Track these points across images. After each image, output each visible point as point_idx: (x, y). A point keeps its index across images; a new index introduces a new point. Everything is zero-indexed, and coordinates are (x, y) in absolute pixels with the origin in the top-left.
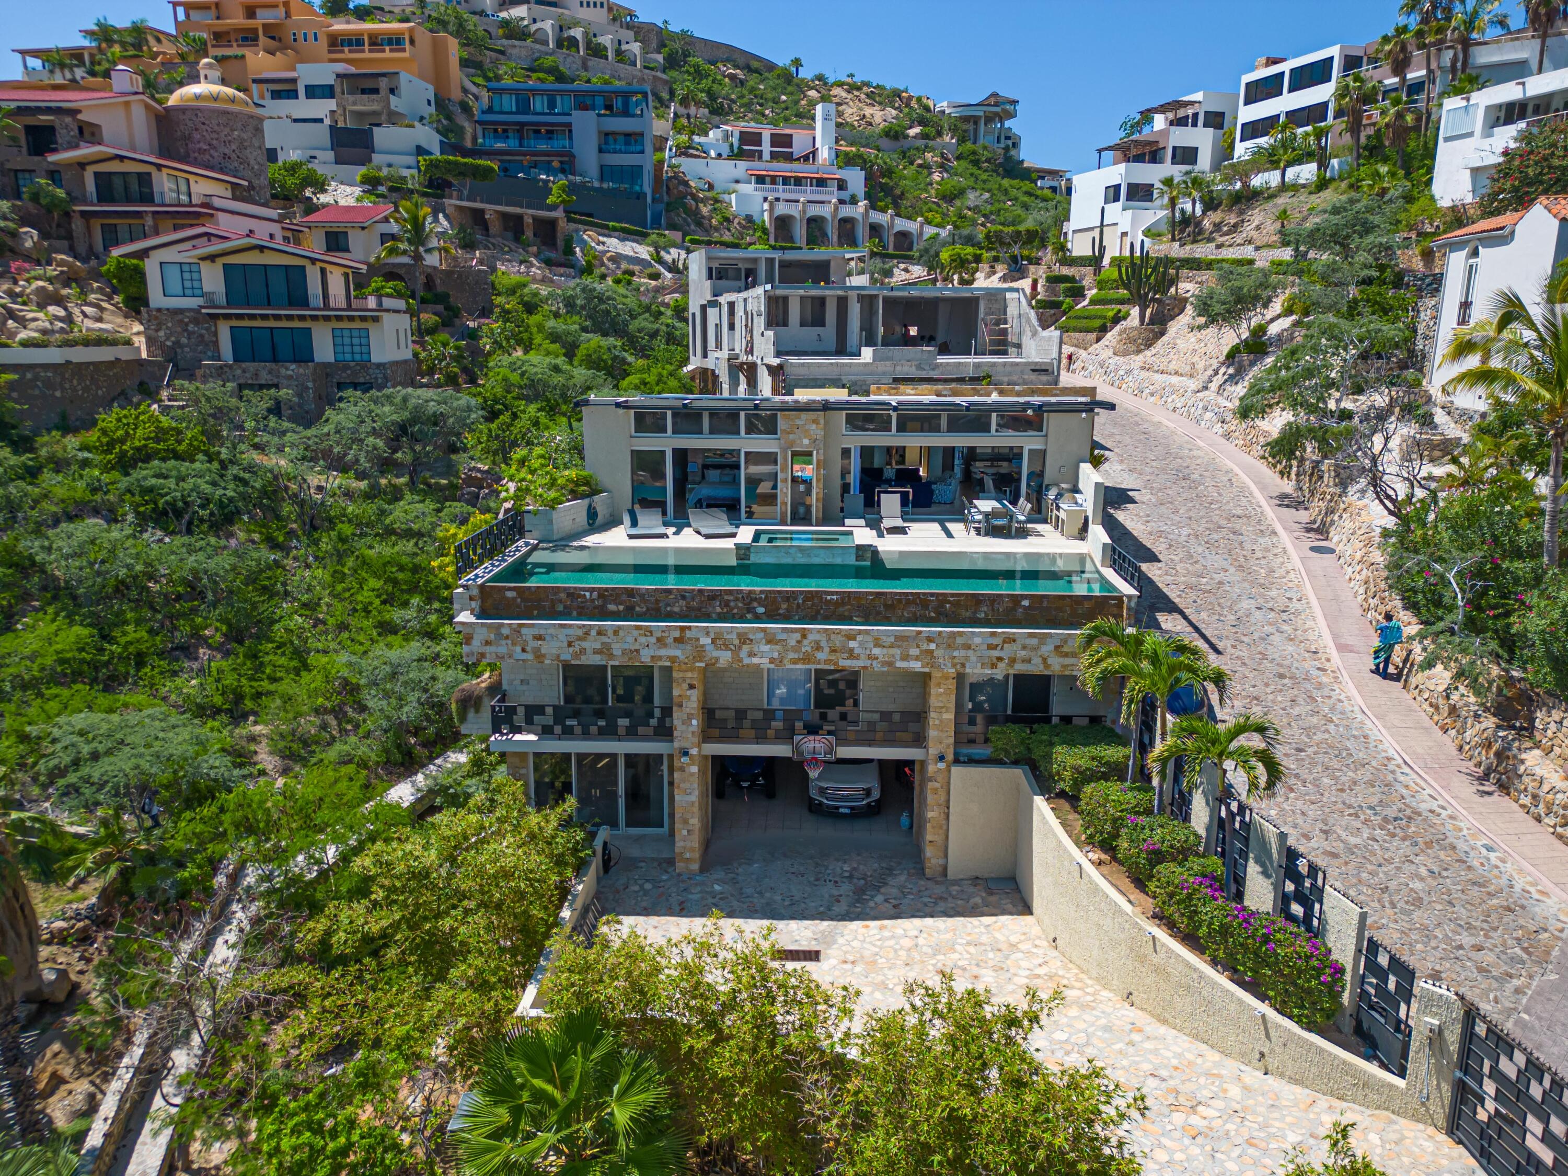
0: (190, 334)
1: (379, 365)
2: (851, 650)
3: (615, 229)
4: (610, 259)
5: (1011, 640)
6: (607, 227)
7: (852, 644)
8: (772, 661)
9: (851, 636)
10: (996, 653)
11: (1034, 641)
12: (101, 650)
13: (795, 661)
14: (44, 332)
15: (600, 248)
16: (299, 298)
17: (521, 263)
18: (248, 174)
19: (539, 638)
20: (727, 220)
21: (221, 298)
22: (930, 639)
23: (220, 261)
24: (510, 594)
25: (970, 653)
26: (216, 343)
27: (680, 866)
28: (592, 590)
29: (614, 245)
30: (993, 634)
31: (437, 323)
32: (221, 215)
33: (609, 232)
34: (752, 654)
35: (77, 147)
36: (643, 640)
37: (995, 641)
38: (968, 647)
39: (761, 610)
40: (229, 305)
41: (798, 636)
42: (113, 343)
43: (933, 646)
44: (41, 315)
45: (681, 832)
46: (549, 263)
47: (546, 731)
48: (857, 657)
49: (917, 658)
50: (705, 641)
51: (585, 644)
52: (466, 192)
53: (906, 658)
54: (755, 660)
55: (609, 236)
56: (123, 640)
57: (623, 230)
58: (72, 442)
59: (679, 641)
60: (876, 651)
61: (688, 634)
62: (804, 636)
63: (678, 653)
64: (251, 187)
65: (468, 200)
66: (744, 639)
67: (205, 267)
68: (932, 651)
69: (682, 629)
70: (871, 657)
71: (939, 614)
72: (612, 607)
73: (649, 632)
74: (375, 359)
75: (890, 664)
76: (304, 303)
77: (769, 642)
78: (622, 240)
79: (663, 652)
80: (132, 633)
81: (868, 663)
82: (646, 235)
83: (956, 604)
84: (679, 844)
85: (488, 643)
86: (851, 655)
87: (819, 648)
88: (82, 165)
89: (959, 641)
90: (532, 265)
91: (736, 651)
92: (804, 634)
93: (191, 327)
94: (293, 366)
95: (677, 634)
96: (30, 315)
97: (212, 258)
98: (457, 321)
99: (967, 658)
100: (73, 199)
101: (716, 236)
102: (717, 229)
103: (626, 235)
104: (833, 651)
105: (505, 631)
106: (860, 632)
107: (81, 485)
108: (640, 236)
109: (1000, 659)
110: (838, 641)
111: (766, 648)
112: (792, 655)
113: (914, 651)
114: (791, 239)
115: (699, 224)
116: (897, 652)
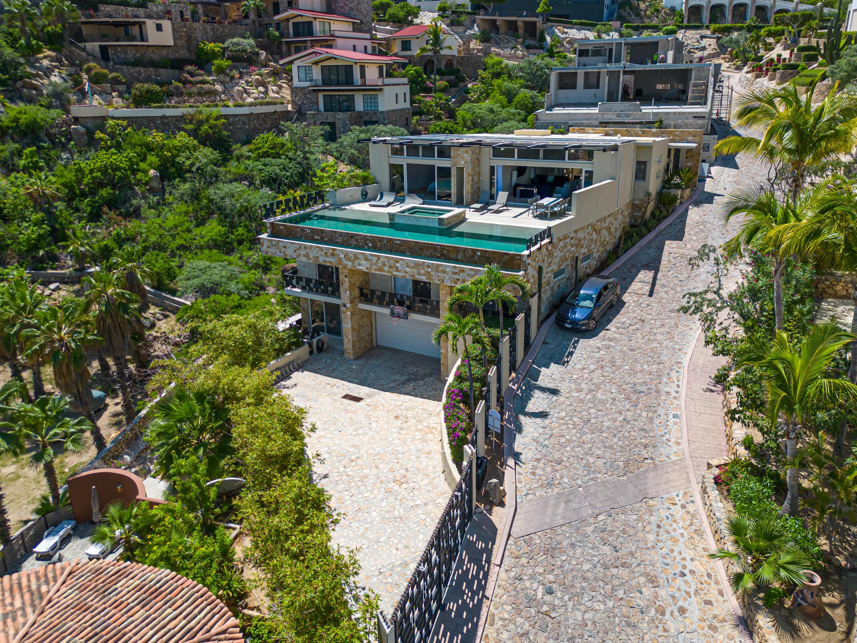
0: (308, 98)
1: (382, 113)
2: (397, 268)
3: (576, 24)
4: (567, 42)
5: (462, 271)
6: (571, 23)
7: (398, 265)
8: (367, 268)
9: (397, 261)
10: (456, 277)
11: (473, 273)
12: (228, 237)
13: (376, 270)
14: (256, 99)
15: (564, 36)
16: (349, 81)
17: (512, 48)
18: (361, 16)
19: (285, 247)
20: (658, 11)
21: (320, 82)
22: (429, 267)
23: (320, 64)
24: (282, 227)
25: (445, 275)
26: (317, 103)
27: (346, 355)
28: (309, 229)
29: (574, 33)
30: (455, 267)
31: (446, 86)
32: (338, 40)
33: (571, 26)
34: (359, 264)
35: (287, 11)
36: (320, 252)
37: (456, 271)
38: (445, 272)
39: (370, 245)
40: (324, 84)
41: (376, 258)
42: (275, 104)
43: (430, 270)
44: (255, 91)
45: (346, 341)
46: (528, 47)
47: (303, 288)
48: (400, 271)
49: (424, 275)
50: (342, 256)
51: (300, 252)
52: (490, 11)
53: (419, 274)
54: (361, 267)
55: (572, 28)
56: (236, 233)
57: (581, 24)
58: (245, 148)
59: (333, 254)
60: (407, 269)
61: (336, 252)
62: (379, 259)
63: (332, 260)
64: (362, 22)
65: (491, 15)
66: (356, 257)
67: (314, 67)
68: (429, 272)
69: (333, 249)
70: (406, 272)
71: (442, 255)
72: (316, 237)
73: (321, 249)
74: (380, 109)
75: (413, 276)
76: (352, 84)
77: (366, 260)
78: (579, 30)
79: (327, 259)
80: (241, 230)
81: (404, 274)
82: (594, 25)
83: (449, 251)
84: (345, 346)
85: (268, 247)
86: (397, 270)
87: (384, 265)
88: (288, 20)
89: (441, 268)
90: (518, 49)
91: (353, 262)
92: (379, 257)
93: (308, 96)
94: (341, 114)
95: (331, 252)
96: (252, 91)
97: (316, 63)
98: (462, 84)
99: (444, 278)
100: (282, 35)
101: (647, 22)
102: (649, 17)
103: (582, 26)
104: (390, 267)
105: (274, 243)
106: (400, 259)
107: (243, 167)
108: (590, 27)
109: (458, 280)
110: (392, 262)
111: (364, 262)
112: (374, 267)
113: (422, 271)
114: (700, 20)
115: (638, 15)
116: (415, 270)
